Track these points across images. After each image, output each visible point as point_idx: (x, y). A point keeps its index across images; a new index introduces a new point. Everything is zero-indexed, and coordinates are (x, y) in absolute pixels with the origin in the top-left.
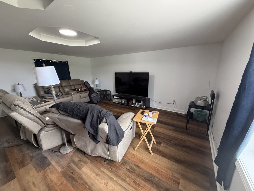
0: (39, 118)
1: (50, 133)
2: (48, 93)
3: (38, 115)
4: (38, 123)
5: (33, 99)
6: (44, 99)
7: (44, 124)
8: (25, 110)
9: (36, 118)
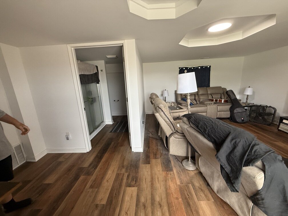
0: (172, 123)
1: (178, 140)
2: (184, 100)
3: (172, 120)
4: (170, 127)
5: (172, 104)
6: (179, 106)
7: (175, 130)
8: (164, 113)
9: (170, 122)
